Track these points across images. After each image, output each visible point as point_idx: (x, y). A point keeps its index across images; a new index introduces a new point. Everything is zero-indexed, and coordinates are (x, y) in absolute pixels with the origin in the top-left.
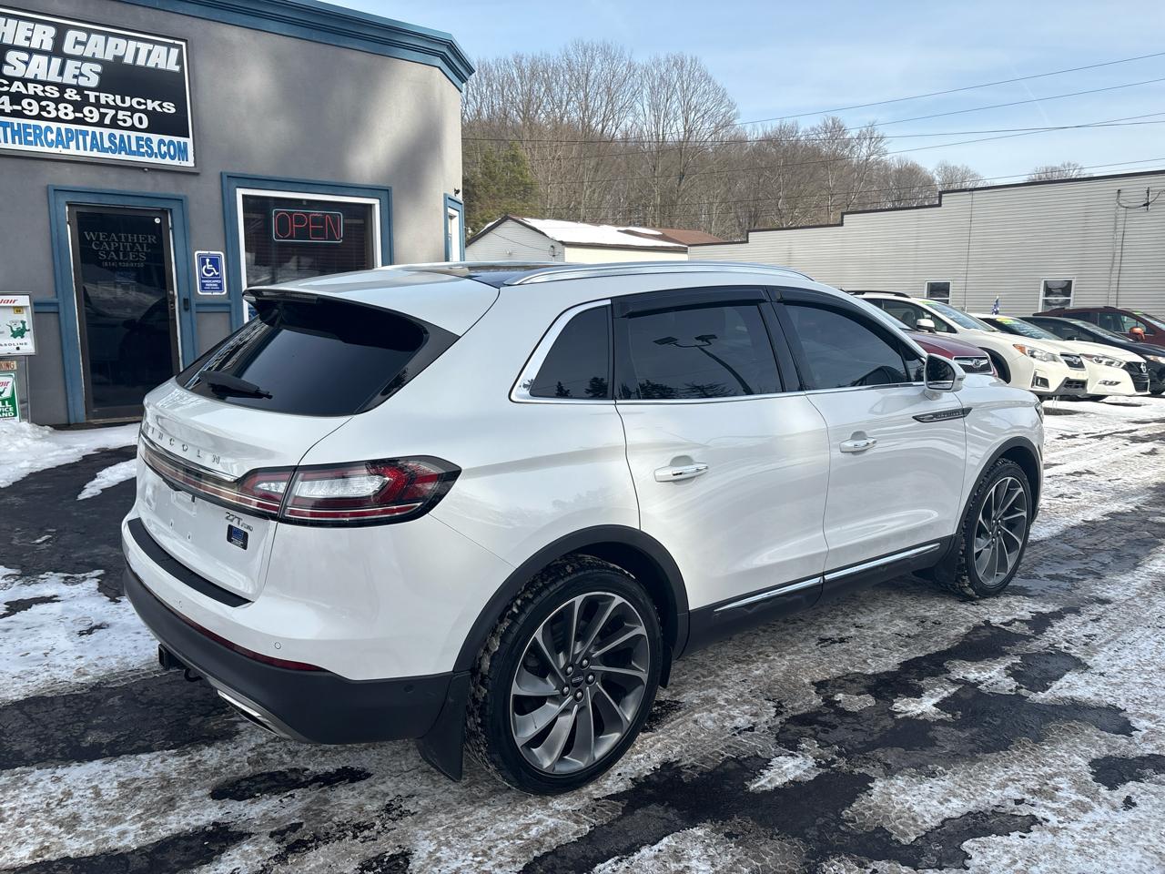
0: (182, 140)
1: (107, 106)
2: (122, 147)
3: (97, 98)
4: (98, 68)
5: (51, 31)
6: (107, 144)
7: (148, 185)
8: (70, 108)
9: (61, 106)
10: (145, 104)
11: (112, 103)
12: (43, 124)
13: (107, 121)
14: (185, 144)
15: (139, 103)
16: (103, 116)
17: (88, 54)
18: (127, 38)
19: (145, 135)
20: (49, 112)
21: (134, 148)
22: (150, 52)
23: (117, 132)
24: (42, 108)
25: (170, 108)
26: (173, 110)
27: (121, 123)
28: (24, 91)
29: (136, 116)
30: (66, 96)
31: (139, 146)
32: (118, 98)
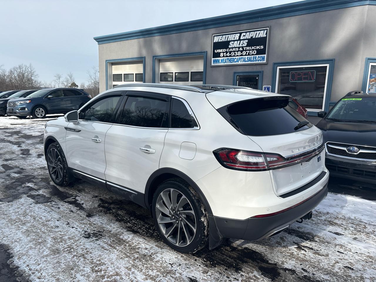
0: (264, 55)
1: (248, 50)
2: (250, 60)
3: (246, 49)
4: (247, 41)
5: (239, 35)
6: (246, 60)
7: (255, 69)
8: (240, 52)
9: (238, 52)
10: (256, 48)
11: (249, 49)
12: (234, 57)
13: (247, 54)
14: (264, 56)
15: (255, 48)
16: (246, 53)
17: (245, 38)
18: (254, 31)
19: (255, 56)
20: (236, 54)
21: (252, 60)
22: (259, 33)
23: (249, 56)
24: (235, 54)
25: (262, 47)
26: (263, 48)
27: (250, 54)
28: (232, 51)
29: (254, 51)
30: (240, 50)
31: (253, 59)
32: (250, 47)
